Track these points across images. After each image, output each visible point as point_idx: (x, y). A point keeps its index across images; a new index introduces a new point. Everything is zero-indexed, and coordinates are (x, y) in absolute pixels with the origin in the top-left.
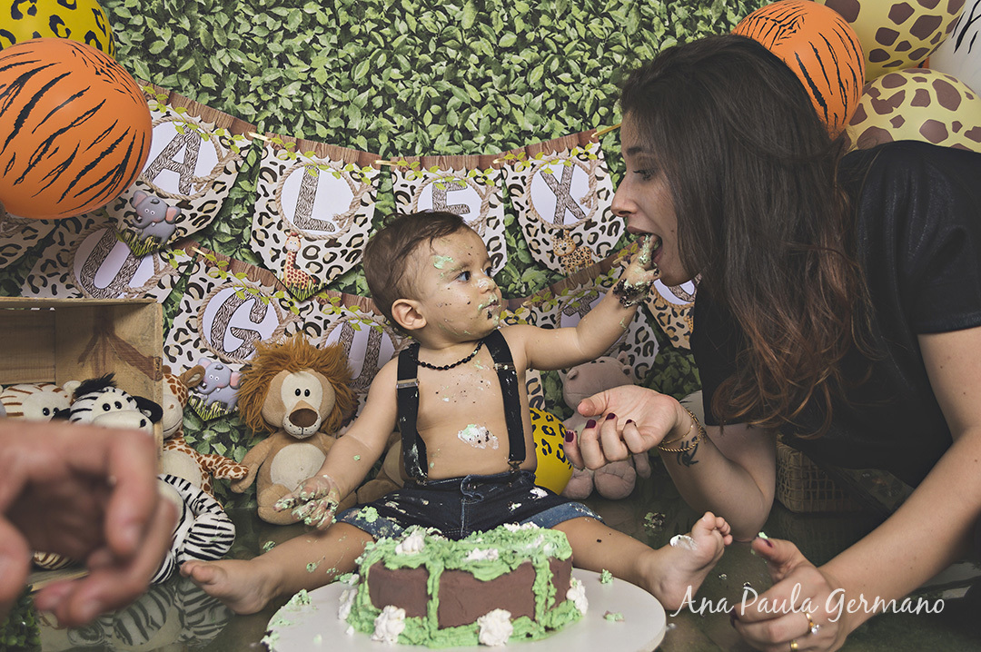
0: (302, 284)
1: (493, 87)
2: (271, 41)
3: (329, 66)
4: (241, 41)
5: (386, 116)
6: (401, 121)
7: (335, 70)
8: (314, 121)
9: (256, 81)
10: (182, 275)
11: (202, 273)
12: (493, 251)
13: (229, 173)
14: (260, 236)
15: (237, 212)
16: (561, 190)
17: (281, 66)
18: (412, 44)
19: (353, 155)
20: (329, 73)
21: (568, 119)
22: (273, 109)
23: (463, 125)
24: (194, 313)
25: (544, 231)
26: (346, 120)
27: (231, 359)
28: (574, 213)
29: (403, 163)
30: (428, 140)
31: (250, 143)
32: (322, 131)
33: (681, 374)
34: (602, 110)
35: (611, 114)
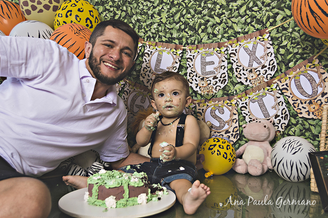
1: (225, 16)
2: (149, 10)
3: (167, 16)
4: (140, 12)
5: (185, 32)
6: (190, 33)
7: (169, 17)
8: (161, 36)
9: (144, 24)
10: (122, 88)
11: (128, 87)
12: (223, 78)
14: (143, 75)
15: (138, 68)
16: (252, 53)
17: (152, 18)
18: (195, 5)
19: (174, 46)
20: (166, 19)
21: (256, 25)
22: (149, 33)
23: (213, 32)
24: (126, 100)
25: (244, 70)
26: (172, 34)
27: (136, 114)
28: (257, 63)
29: (191, 48)
30: (200, 39)
31: (142, 45)
32: (164, 39)
33: (304, 128)
34: (271, 20)
35: (275, 21)
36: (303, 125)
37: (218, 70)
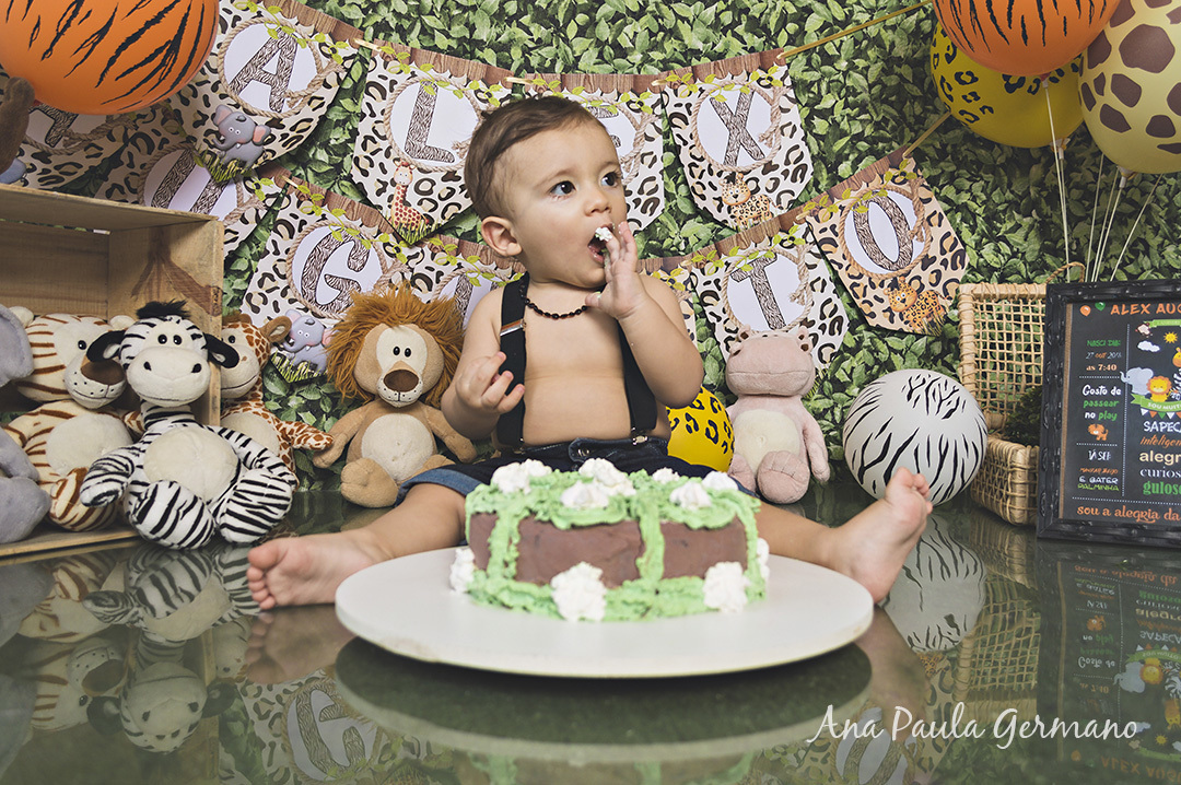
0: (413, 224)
5: (520, 25)
6: (539, 32)
8: (432, 29)
10: (269, 209)
11: (293, 208)
12: (648, 194)
13: (329, 87)
14: (364, 164)
15: (337, 136)
16: (735, 122)
19: (479, 71)
21: (747, 37)
22: (385, 14)
23: (615, 40)
24: (283, 255)
25: (711, 173)
26: (472, 28)
27: (324, 313)
28: (750, 153)
29: (539, 83)
30: (571, 57)
31: (355, 51)
32: (442, 42)
33: (877, 361)
34: (792, 27)
35: (802, 32)
36: (874, 351)
37: (632, 167)
